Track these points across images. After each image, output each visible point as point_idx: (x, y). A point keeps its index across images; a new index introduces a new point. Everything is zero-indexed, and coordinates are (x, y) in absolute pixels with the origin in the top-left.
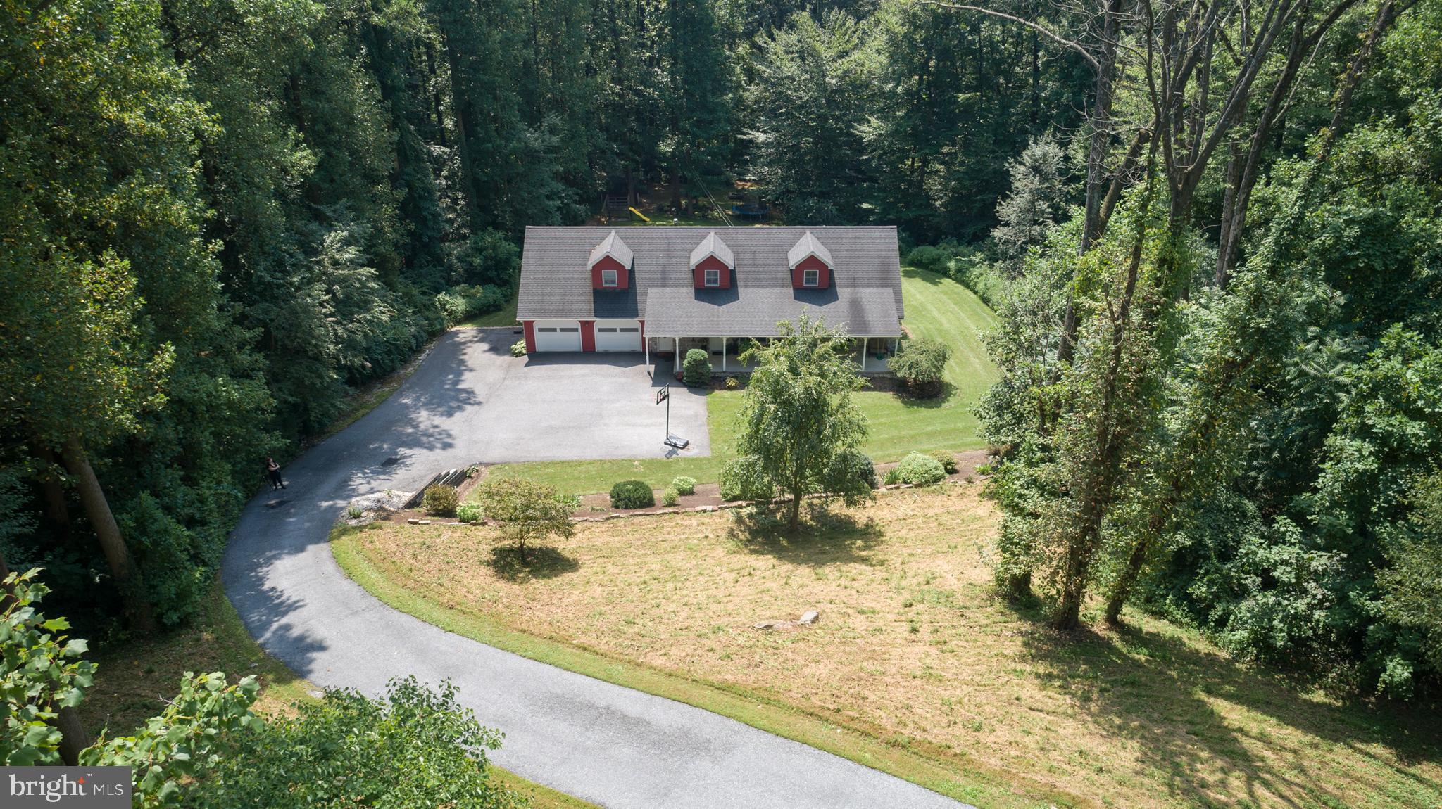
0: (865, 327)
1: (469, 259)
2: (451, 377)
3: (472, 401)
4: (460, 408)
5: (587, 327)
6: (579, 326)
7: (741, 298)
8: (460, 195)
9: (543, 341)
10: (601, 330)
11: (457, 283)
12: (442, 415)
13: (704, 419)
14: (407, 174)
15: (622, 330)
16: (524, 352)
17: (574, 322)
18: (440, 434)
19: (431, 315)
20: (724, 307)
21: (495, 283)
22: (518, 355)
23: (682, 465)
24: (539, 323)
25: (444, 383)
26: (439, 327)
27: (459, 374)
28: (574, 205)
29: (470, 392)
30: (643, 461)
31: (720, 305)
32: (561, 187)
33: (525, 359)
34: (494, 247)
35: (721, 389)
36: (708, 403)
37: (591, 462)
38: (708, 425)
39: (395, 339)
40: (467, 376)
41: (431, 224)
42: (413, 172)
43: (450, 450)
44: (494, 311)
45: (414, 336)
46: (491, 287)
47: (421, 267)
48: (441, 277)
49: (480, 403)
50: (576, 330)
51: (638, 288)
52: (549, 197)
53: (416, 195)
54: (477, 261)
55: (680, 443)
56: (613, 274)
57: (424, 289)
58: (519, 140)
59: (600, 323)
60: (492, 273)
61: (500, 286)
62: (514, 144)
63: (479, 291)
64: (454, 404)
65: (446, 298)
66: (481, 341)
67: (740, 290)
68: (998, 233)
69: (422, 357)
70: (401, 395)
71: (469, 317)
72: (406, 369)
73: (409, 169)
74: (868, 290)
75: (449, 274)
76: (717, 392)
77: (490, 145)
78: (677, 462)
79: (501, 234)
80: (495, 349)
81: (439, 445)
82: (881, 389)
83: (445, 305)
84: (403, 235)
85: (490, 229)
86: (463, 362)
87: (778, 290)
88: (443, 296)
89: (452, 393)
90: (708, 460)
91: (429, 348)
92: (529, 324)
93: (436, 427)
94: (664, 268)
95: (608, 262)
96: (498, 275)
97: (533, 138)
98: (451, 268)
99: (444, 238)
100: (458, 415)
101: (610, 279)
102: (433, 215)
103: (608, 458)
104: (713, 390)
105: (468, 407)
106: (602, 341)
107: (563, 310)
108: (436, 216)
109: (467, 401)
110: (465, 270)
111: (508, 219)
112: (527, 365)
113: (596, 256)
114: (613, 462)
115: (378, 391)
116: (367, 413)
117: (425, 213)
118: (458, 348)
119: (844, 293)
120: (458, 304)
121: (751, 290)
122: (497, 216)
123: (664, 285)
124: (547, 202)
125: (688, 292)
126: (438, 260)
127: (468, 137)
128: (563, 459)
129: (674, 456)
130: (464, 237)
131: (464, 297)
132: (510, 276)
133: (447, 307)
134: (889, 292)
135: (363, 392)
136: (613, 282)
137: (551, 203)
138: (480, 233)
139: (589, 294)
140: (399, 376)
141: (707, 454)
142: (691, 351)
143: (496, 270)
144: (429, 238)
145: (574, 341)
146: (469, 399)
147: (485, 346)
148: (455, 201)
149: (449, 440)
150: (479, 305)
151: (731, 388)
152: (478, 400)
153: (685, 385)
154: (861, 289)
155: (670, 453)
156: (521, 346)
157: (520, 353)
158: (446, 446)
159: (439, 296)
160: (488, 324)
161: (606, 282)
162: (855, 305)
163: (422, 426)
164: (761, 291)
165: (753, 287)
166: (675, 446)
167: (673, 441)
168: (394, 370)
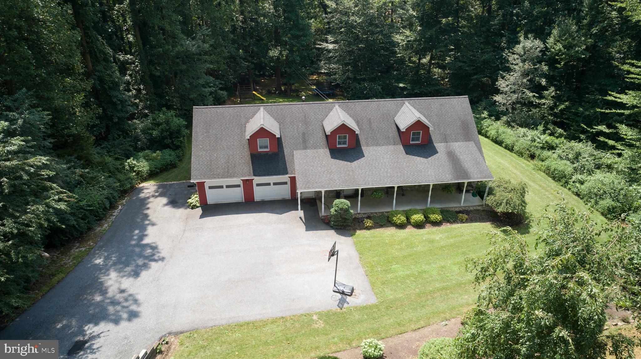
0: (465, 174)
1: (150, 131)
2: (137, 232)
3: (156, 257)
4: (145, 266)
5: (248, 184)
6: (241, 183)
7: (365, 155)
8: (142, 87)
9: (212, 197)
10: (258, 185)
11: (142, 149)
12: (129, 275)
13: (357, 260)
14: (98, 71)
15: (275, 184)
16: (198, 205)
17: (237, 181)
18: (126, 300)
19: (121, 177)
20: (355, 162)
21: (170, 148)
22: (194, 207)
23: (357, 316)
24: (208, 183)
25: (131, 238)
26: (129, 186)
27: (143, 228)
28: (219, 91)
29: (154, 248)
30: (320, 315)
31: (351, 161)
32: (212, 79)
33: (199, 211)
34: (167, 123)
35: (361, 229)
36: (355, 244)
37: (274, 321)
38: (363, 267)
39: (89, 206)
40: (150, 230)
41: (120, 107)
42: (104, 70)
43: (136, 321)
44: (170, 168)
45: (107, 198)
46: (167, 151)
47: (114, 139)
48: (130, 145)
49: (163, 259)
50: (238, 186)
51: (286, 151)
52: (204, 86)
53: (106, 87)
54: (155, 133)
55: (347, 290)
56: (266, 141)
57: (116, 156)
58: (182, 45)
59: (257, 180)
60: (168, 141)
61: (174, 150)
62: (179, 48)
63: (158, 154)
64: (140, 262)
65: (135, 162)
66: (161, 195)
67: (364, 148)
68: (498, 98)
69: (116, 212)
70: (94, 256)
71: (152, 175)
72: (101, 226)
73: (100, 68)
74: (457, 144)
75: (136, 143)
76: (358, 232)
77: (161, 49)
78: (350, 312)
79: (172, 112)
80: (174, 203)
81: (125, 316)
82: (481, 220)
83: (134, 167)
84: (92, 118)
85: (164, 109)
86: (146, 216)
87: (391, 147)
88: (131, 161)
89: (137, 250)
90: (375, 306)
91: (122, 204)
92: (201, 185)
93: (123, 291)
94: (304, 134)
95: (262, 132)
96: (172, 142)
97: (190, 45)
98: (137, 139)
99: (132, 117)
100: (144, 274)
101: (264, 146)
102: (121, 101)
103: (287, 314)
104: (355, 230)
105: (153, 264)
106: (259, 193)
107: (228, 172)
108: (122, 102)
109: (151, 258)
110: (148, 140)
111: (176, 101)
112: (202, 217)
113: (252, 127)
114: (295, 319)
115: (75, 251)
116: (63, 278)
117: (115, 100)
118: (143, 203)
119: (439, 146)
120: (143, 166)
121: (371, 148)
122: (169, 100)
123: (305, 148)
124: (203, 89)
125: (325, 152)
126: (125, 133)
127: (144, 45)
128: (247, 319)
129: (346, 305)
130: (146, 116)
131: (147, 160)
132: (181, 142)
133: (135, 169)
134: (471, 144)
135: (62, 253)
136: (266, 147)
137: (206, 90)
138: (157, 112)
139: (248, 158)
140: (95, 234)
141: (373, 300)
142: (337, 201)
143: (171, 139)
144: (119, 118)
145: (237, 195)
146: (154, 255)
147: (164, 200)
148: (139, 91)
149: (134, 308)
150: (160, 166)
151: (368, 228)
152: (161, 255)
153: (332, 228)
154: (452, 143)
155: (342, 302)
156: (194, 199)
157: (195, 206)
158: (133, 315)
159: (129, 161)
160: (167, 180)
161: (261, 148)
162: (452, 156)
163: (110, 294)
164: (379, 148)
165: (373, 145)
166: (343, 293)
167: (341, 288)
168: (90, 229)
